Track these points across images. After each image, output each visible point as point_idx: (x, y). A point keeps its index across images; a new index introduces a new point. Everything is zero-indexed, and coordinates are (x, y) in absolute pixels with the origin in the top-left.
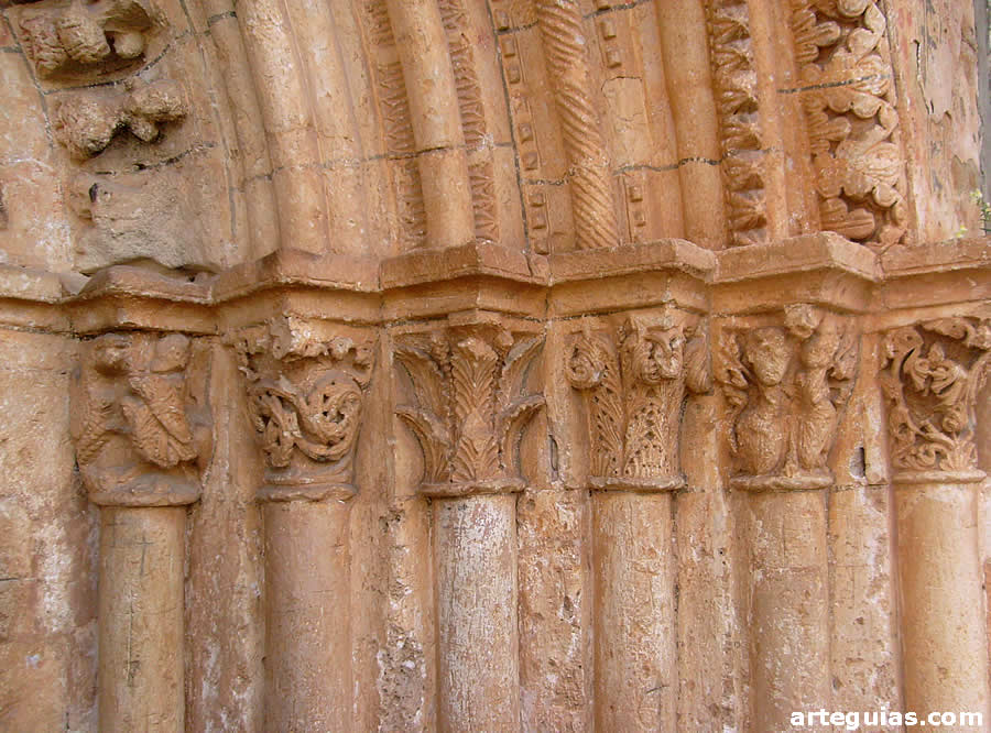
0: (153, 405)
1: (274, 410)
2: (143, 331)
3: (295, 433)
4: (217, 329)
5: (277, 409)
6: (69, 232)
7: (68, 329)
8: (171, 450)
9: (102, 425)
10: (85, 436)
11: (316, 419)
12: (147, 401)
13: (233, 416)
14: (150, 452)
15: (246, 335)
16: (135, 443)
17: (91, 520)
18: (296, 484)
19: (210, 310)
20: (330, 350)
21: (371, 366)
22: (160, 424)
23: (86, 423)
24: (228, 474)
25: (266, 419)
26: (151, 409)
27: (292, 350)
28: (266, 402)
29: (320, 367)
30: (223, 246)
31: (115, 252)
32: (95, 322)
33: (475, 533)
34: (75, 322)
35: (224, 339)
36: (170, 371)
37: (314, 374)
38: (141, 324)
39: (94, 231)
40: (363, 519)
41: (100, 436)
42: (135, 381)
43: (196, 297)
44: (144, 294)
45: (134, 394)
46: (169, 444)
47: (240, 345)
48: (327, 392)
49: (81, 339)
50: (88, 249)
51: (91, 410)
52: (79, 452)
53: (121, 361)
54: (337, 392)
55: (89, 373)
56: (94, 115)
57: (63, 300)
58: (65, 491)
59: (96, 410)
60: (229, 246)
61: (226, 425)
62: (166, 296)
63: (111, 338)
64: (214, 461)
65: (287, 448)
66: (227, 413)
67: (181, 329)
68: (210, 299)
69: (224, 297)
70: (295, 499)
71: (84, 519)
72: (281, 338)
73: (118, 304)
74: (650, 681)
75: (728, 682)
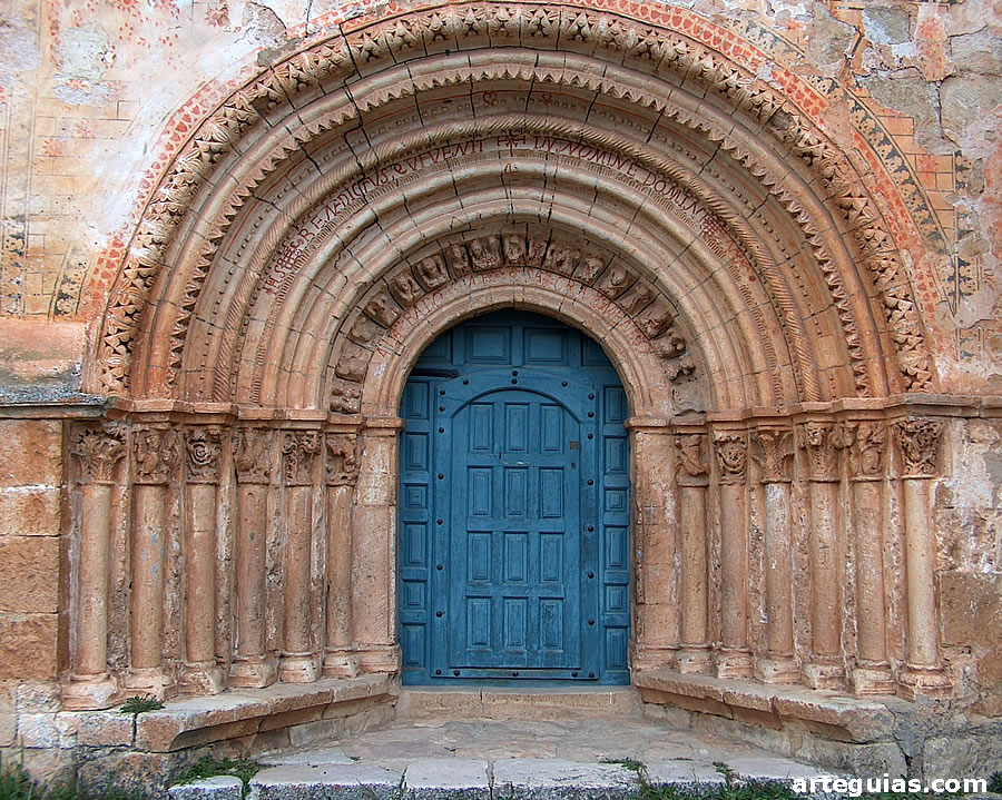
6: (669, 404)
7: (667, 434)
9: (678, 463)
10: (675, 466)
12: (687, 455)
14: (690, 471)
16: (686, 468)
18: (726, 480)
20: (730, 439)
23: (675, 462)
27: (716, 440)
29: (727, 444)
33: (771, 495)
36: (693, 445)
39: (675, 403)
41: (678, 466)
42: (684, 449)
45: (684, 453)
46: (695, 468)
49: (670, 437)
51: (675, 458)
52: (674, 471)
53: (680, 443)
55: (673, 447)
56: (672, 370)
58: (672, 482)
63: (677, 437)
70: (726, 484)
71: (676, 490)
72: (712, 437)
74: (821, 545)
75: (849, 548)
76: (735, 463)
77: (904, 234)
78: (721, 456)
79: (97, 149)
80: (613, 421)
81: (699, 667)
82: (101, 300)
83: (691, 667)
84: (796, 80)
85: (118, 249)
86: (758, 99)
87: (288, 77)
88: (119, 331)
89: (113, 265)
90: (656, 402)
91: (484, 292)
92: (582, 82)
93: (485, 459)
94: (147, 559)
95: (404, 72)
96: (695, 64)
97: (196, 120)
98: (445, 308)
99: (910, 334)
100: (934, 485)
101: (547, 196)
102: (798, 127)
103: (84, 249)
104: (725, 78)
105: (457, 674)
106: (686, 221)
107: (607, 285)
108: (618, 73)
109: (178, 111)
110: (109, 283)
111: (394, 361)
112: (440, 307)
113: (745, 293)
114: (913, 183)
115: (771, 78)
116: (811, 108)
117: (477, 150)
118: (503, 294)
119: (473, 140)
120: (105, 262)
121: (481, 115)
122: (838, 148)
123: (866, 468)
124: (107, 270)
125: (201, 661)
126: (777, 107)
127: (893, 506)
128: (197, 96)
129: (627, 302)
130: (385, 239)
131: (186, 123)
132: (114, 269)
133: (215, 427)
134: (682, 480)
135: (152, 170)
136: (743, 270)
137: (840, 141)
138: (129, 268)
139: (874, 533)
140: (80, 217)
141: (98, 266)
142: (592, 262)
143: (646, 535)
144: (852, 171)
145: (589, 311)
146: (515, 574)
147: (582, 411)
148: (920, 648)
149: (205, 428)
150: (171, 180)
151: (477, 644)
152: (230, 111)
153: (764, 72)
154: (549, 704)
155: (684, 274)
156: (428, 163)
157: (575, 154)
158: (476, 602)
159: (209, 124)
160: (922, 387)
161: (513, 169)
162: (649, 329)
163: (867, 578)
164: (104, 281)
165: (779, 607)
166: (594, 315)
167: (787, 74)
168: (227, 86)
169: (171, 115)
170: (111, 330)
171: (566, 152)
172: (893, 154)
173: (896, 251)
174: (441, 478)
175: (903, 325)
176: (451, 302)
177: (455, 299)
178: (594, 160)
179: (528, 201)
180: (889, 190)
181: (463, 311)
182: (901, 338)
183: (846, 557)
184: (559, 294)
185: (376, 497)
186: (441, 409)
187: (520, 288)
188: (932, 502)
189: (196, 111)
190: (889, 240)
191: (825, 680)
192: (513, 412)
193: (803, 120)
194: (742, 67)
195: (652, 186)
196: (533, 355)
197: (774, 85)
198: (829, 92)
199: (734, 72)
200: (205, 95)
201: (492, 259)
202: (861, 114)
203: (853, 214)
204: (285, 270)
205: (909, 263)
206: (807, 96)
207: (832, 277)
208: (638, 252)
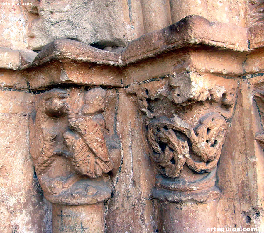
0: (86, 138)
1: (171, 140)
2: (77, 86)
3: (186, 156)
4: (122, 84)
5: (174, 139)
6: (24, 24)
7: (26, 87)
8: (97, 167)
9: (51, 150)
10: (40, 158)
11: (202, 146)
12: (81, 135)
13: (135, 142)
14: (84, 169)
15: (149, 86)
16: (74, 164)
17: (45, 207)
18: (186, 190)
19: (119, 70)
20: (211, 95)
21: (233, 106)
22: (90, 150)
23: (40, 149)
24: (132, 180)
25: (163, 145)
26: (85, 140)
27: (191, 96)
28: (163, 133)
29: (202, 108)
30: (124, 27)
31: (53, 35)
32: (44, 81)
34: (30, 82)
35: (128, 90)
36: (95, 114)
37: (199, 113)
38: (76, 81)
39: (40, 21)
40: (227, 211)
41: (50, 157)
42: (73, 121)
43: (112, 61)
44: (79, 59)
45: (73, 130)
46: (96, 163)
47: (142, 94)
48: (209, 126)
49: (34, 93)
50: (36, 33)
51: (44, 140)
52: (37, 167)
53: (63, 108)
54: (216, 126)
55: (41, 116)
57: (23, 67)
58: (29, 191)
59: (47, 141)
60: (128, 27)
61: (131, 147)
62: (93, 60)
63: (56, 92)
64: (122, 169)
65: (180, 166)
66: (130, 139)
67: (101, 84)
68: (120, 62)
69: (132, 60)
70: (186, 201)
71: (41, 207)
72: (181, 88)
73: (61, 67)
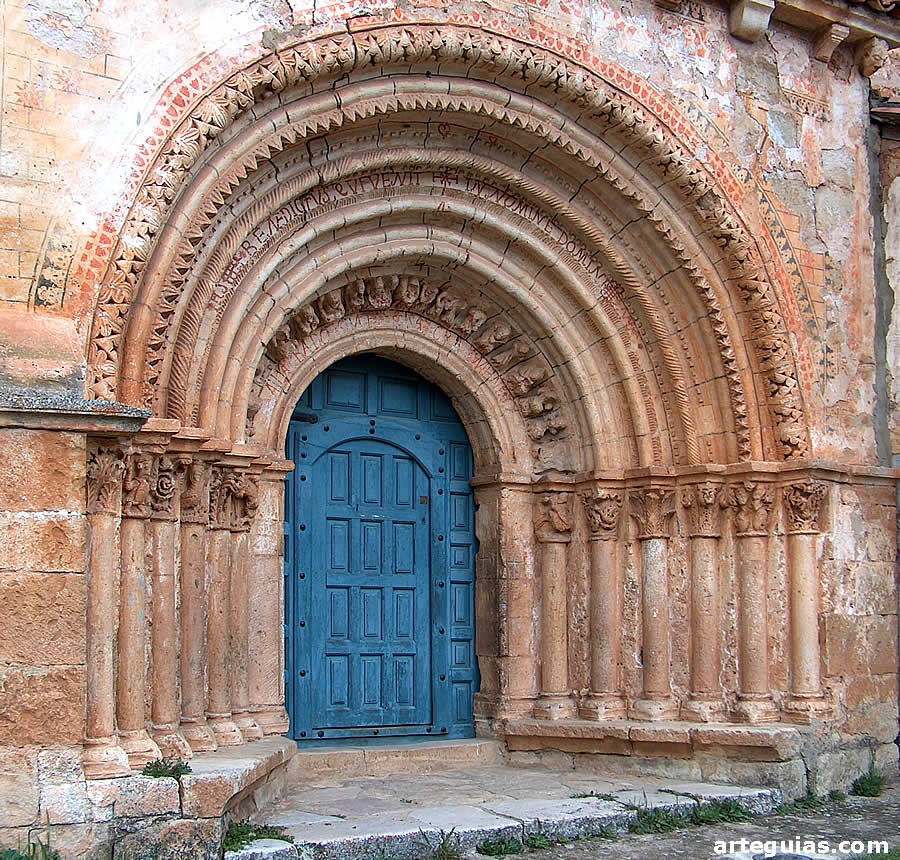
3: (600, 521)
4: (576, 491)
5: (594, 514)
6: (532, 462)
7: (532, 491)
8: (563, 526)
9: (543, 519)
10: (537, 522)
11: (606, 516)
12: (556, 512)
13: (581, 516)
14: (557, 526)
15: (585, 492)
16: (553, 524)
18: (600, 535)
19: (574, 485)
20: (610, 496)
21: (622, 501)
22: (560, 518)
23: (538, 518)
24: (579, 533)
25: (591, 517)
27: (598, 497)
28: (591, 511)
29: (607, 501)
30: (577, 464)
31: (545, 467)
32: (541, 489)
33: (653, 550)
34: (535, 489)
35: (578, 493)
36: (562, 503)
38: (555, 490)
39: (539, 461)
40: (620, 546)
41: (542, 522)
42: (553, 506)
43: (570, 481)
44: (555, 480)
45: (553, 510)
47: (583, 495)
48: (609, 509)
49: (536, 494)
50: (537, 466)
51: (539, 514)
52: (536, 527)
53: (549, 500)
54: (612, 508)
55: (539, 504)
58: (531, 538)
61: (579, 519)
62: (560, 480)
63: (546, 494)
64: (575, 529)
65: (597, 525)
67: (566, 491)
68: (574, 481)
69: (578, 481)
70: (599, 540)
71: (537, 546)
72: (595, 493)
73: (549, 484)
74: (706, 594)
75: (733, 596)
76: (612, 519)
77: (792, 319)
78: (597, 512)
79: (82, 107)
80: (458, 477)
81: (566, 714)
82: (90, 294)
83: (561, 713)
84: (723, 166)
85: (109, 235)
86: (695, 177)
87: (294, 67)
88: (113, 333)
89: (104, 253)
90: (519, 460)
91: (367, 334)
92: (546, 131)
93: (343, 510)
94: (136, 605)
95: (390, 86)
96: (649, 134)
97: (195, 95)
98: (329, 347)
99: (794, 408)
100: (821, 540)
101: (466, 241)
102: (723, 209)
103: (69, 229)
104: (671, 152)
105: (321, 734)
106: (589, 284)
107: (488, 340)
108: (574, 129)
109: (176, 80)
110: (100, 273)
111: (282, 399)
112: (326, 345)
113: (633, 359)
114: (799, 275)
115: (706, 161)
116: (733, 193)
117: (414, 182)
118: (387, 338)
119: (412, 171)
120: (94, 247)
121: (431, 145)
122: (750, 234)
123: (758, 525)
124: (97, 257)
125: (170, 722)
126: (709, 188)
127: (781, 558)
128: (197, 67)
129: (503, 358)
130: (312, 264)
131: (184, 97)
132: (105, 258)
133: (187, 456)
134: (546, 535)
135: (147, 146)
136: (633, 337)
137: (752, 229)
138: (122, 258)
139: (761, 582)
140: (63, 189)
141: (86, 252)
142: (477, 315)
143: (510, 589)
144: (759, 257)
145: (461, 364)
146: (371, 631)
147: (433, 466)
148: (808, 679)
149: (174, 456)
150: (167, 162)
151: (336, 703)
152: (232, 93)
153: (701, 153)
154: (425, 758)
155: (576, 335)
156: (368, 188)
157: (501, 203)
158: (335, 660)
159: (208, 103)
160: (801, 455)
161: (446, 208)
162: (523, 387)
163: (755, 622)
164: (93, 270)
165: (660, 652)
166: (466, 369)
167: (717, 159)
168: (229, 63)
169: (167, 84)
170: (105, 331)
171: (494, 199)
172: (786, 247)
173: (787, 334)
174: (303, 528)
175: (787, 400)
176: (337, 340)
177: (341, 338)
178: (517, 212)
179: (447, 244)
180: (784, 278)
181: (348, 352)
182: (786, 411)
183: (728, 604)
184: (436, 343)
185: (266, 546)
186: (304, 456)
187: (401, 334)
188: (819, 554)
189: (195, 84)
190: (782, 323)
191: (713, 714)
192: (367, 462)
193: (727, 203)
194: (684, 145)
195: (564, 246)
196: (387, 405)
197: (707, 166)
198: (745, 182)
199: (678, 148)
200: (205, 68)
201: (386, 300)
202: (766, 206)
203: (757, 296)
204: (226, 284)
205: (795, 345)
206: (731, 182)
207: (730, 351)
208: (541, 309)
